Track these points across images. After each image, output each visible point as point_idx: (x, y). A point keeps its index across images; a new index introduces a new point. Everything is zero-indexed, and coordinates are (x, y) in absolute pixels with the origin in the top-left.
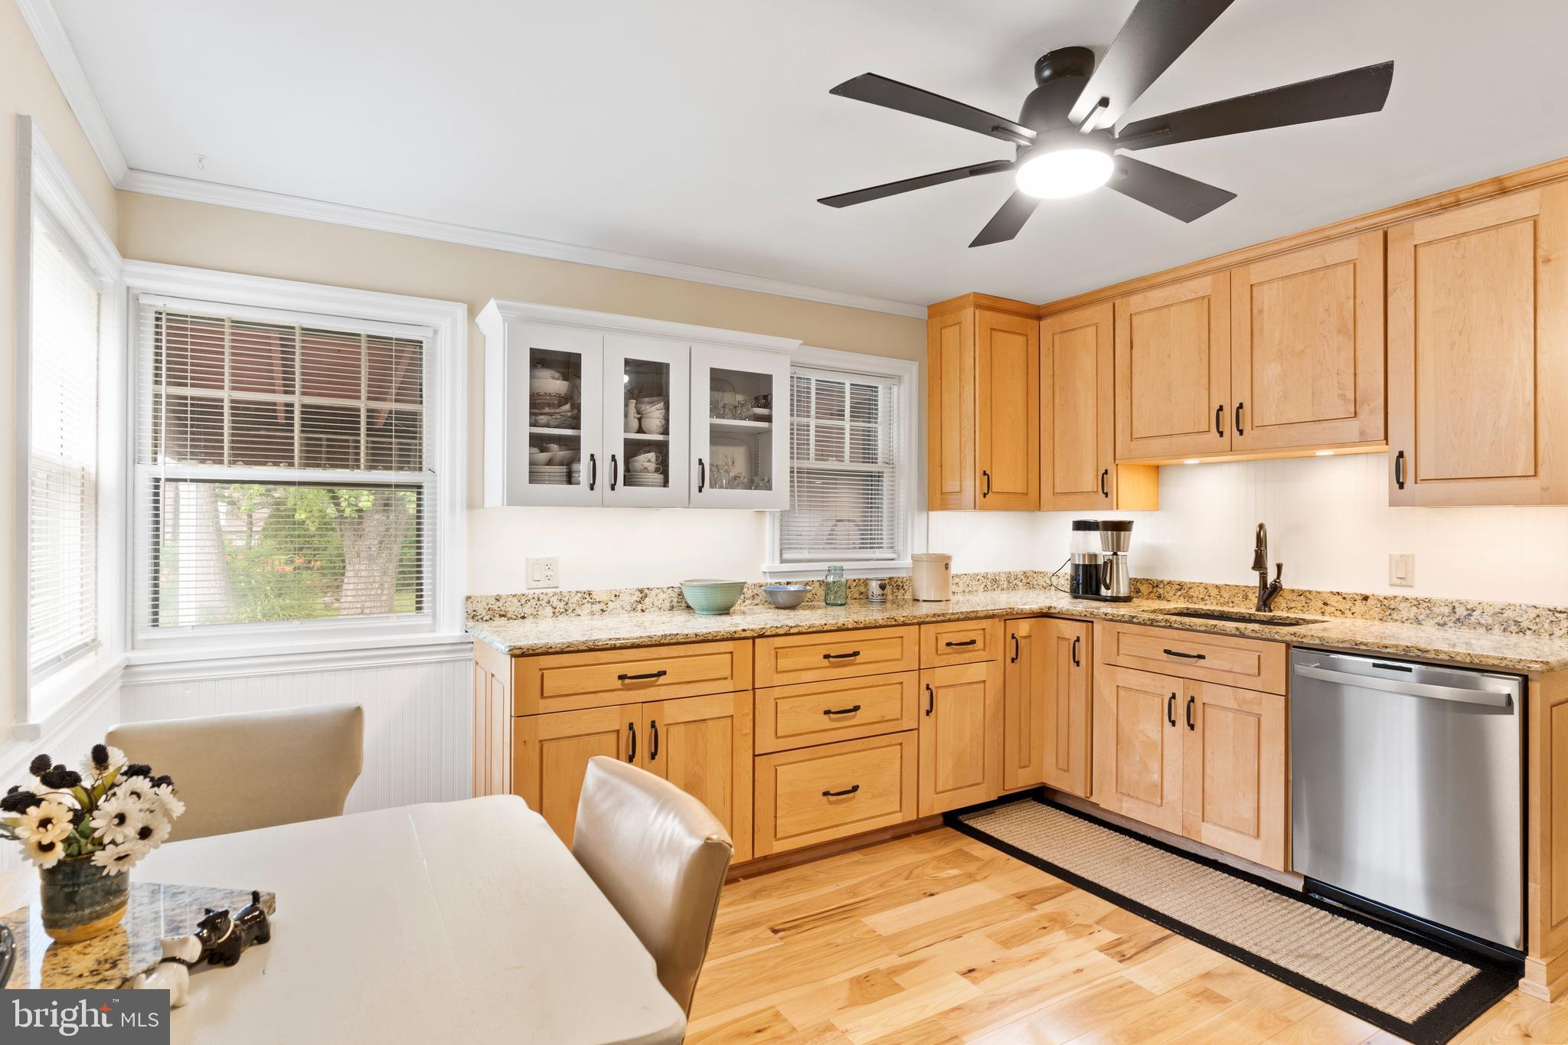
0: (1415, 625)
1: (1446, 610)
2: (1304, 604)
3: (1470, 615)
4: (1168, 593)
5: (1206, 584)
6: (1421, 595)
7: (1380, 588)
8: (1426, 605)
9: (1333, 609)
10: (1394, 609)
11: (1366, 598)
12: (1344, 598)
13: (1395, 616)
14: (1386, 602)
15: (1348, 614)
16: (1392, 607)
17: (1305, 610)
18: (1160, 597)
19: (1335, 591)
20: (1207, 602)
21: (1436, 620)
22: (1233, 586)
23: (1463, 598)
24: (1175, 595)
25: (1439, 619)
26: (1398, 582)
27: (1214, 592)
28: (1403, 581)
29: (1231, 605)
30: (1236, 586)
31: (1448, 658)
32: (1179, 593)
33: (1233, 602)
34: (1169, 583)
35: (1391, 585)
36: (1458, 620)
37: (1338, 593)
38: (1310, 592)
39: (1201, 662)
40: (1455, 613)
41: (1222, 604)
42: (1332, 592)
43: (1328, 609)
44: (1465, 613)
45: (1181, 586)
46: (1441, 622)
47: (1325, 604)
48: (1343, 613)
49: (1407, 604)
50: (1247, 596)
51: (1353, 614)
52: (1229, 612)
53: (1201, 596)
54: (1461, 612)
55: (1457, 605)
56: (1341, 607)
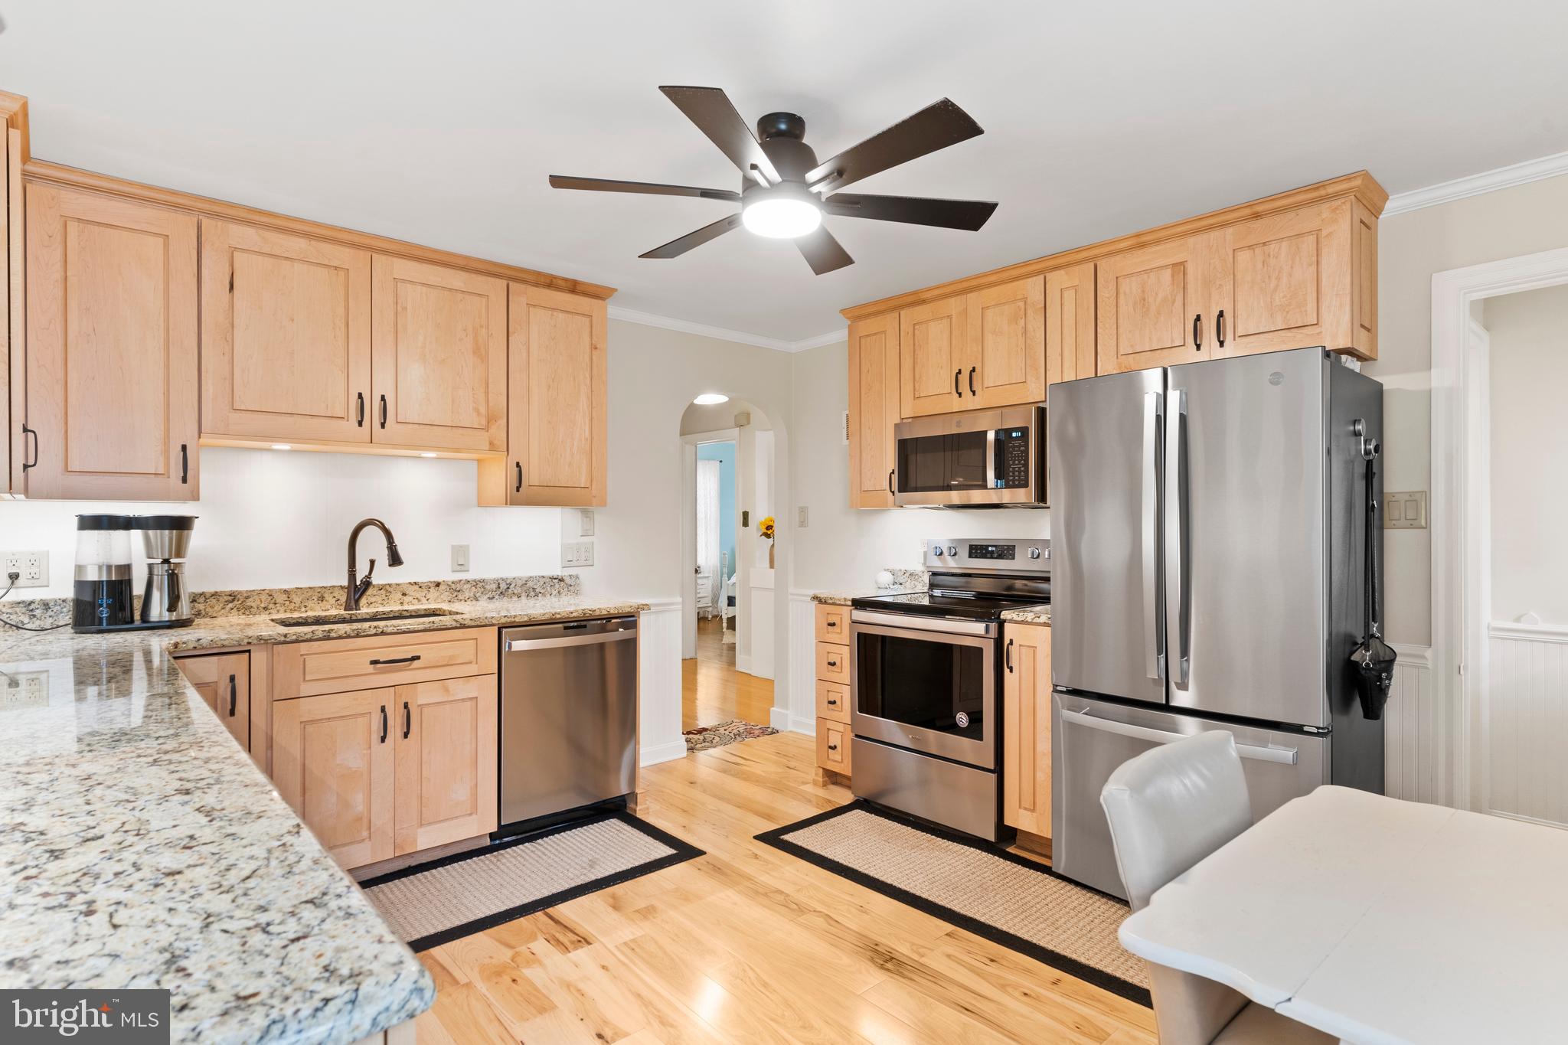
0: (474, 602)
1: (494, 586)
2: (384, 597)
3: (508, 588)
4: (212, 607)
5: (270, 590)
6: (478, 577)
7: (447, 576)
8: (481, 584)
9: (411, 598)
10: (459, 591)
11: (438, 585)
12: (420, 587)
13: (460, 597)
14: (453, 586)
15: (424, 600)
16: (458, 589)
17: (385, 603)
18: (199, 614)
19: (412, 581)
20: (271, 611)
21: (488, 596)
22: (306, 588)
23: (504, 576)
24: (223, 609)
25: (490, 595)
26: (459, 568)
27: (282, 598)
28: (461, 567)
29: (303, 609)
30: (310, 588)
31: (606, 613)
32: (231, 605)
33: (305, 607)
34: (215, 595)
35: (453, 571)
36: (502, 593)
37: (415, 583)
38: (390, 585)
39: (416, 663)
40: (499, 588)
41: (292, 611)
42: (410, 583)
43: (406, 599)
44: (506, 587)
45: (233, 596)
46: (491, 596)
47: (404, 594)
48: (419, 600)
49: (468, 586)
50: (323, 597)
51: (427, 600)
52: (326, 616)
53: (263, 605)
54: (503, 586)
55: (501, 581)
56: (418, 596)
